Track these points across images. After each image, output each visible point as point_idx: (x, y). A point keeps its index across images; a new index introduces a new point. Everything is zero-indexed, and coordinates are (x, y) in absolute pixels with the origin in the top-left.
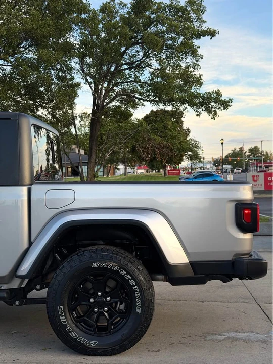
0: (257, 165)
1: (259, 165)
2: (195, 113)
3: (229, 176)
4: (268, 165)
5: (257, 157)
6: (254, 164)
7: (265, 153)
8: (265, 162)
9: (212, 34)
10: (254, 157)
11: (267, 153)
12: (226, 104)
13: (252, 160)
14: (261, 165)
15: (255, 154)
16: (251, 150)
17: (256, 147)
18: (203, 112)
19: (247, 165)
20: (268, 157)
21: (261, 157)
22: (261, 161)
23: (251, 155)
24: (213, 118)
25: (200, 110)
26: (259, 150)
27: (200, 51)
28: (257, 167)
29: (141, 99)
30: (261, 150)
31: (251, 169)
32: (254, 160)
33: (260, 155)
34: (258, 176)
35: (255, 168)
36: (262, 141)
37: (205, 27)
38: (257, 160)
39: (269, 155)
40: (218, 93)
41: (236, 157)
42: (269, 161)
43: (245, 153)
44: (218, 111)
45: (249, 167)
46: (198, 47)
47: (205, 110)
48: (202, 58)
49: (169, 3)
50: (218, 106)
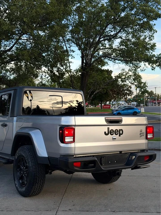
0: (153, 102)
1: (154, 102)
3: (142, 109)
4: (159, 102)
5: (152, 97)
6: (151, 101)
7: (157, 95)
8: (158, 100)
10: (151, 97)
11: (158, 95)
13: (149, 99)
14: (155, 102)
15: (151, 96)
16: (149, 93)
17: (151, 91)
20: (159, 97)
22: (155, 100)
23: (149, 96)
26: (153, 93)
28: (153, 103)
30: (154, 93)
31: (149, 104)
32: (151, 99)
33: (154, 96)
35: (152, 104)
36: (155, 88)
38: (153, 99)
39: (160, 96)
41: (140, 97)
43: (145, 95)
45: (148, 103)
46: (155, 25)
47: (158, 66)
48: (156, 32)
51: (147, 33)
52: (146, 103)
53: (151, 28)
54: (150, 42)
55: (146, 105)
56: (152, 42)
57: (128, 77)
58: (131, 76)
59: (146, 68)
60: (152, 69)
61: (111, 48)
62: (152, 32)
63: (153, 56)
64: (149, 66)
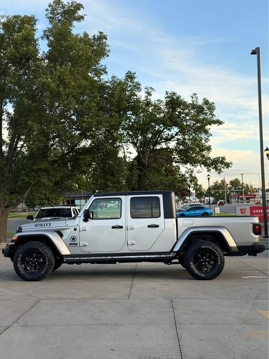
0: (238, 197)
1: (240, 197)
2: (207, 170)
3: (216, 208)
4: (248, 197)
5: (238, 189)
6: (236, 196)
7: (245, 186)
8: (246, 194)
9: (219, 122)
10: (235, 189)
11: (247, 185)
12: (228, 165)
13: (233, 192)
14: (242, 197)
15: (236, 187)
16: (232, 183)
17: (236, 180)
18: (212, 169)
19: (229, 197)
20: (248, 189)
21: (242, 189)
22: (241, 193)
23: (232, 187)
24: (219, 173)
25: (210, 168)
26: (239, 182)
27: (210, 131)
28: (238, 199)
31: (233, 200)
32: (235, 192)
33: (240, 187)
34: (245, 209)
35: (237, 200)
36: (242, 174)
37: (215, 119)
38: (238, 192)
39: (249, 187)
40: (223, 158)
41: (218, 190)
42: (249, 193)
43: (226, 186)
44: (222, 169)
45: (231, 198)
46: (209, 129)
48: (211, 135)
49: (191, 102)
50: (223, 166)
51: (203, 136)
52: (228, 198)
53: (206, 132)
54: (205, 144)
55: (228, 202)
56: (207, 144)
59: (202, 170)
62: (208, 135)
63: (209, 158)
64: (205, 169)
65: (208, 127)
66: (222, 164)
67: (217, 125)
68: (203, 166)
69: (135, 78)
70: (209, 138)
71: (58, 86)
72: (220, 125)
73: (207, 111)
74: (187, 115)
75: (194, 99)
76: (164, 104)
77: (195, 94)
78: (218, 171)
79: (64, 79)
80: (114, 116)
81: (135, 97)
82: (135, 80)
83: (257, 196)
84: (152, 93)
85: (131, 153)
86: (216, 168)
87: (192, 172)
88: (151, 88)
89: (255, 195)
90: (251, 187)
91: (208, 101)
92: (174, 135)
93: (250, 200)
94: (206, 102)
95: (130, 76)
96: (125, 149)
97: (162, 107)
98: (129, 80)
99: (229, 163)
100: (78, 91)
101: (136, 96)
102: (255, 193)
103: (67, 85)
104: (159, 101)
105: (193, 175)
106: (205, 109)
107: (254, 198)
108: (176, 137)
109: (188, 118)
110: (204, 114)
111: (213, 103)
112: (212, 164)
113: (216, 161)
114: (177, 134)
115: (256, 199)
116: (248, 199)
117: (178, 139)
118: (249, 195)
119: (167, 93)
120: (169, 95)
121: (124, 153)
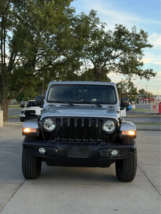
1: (145, 100)
2: (140, 78)
3: (133, 106)
6: (142, 99)
7: (148, 93)
8: (148, 98)
9: (150, 46)
11: (149, 93)
12: (154, 75)
13: (140, 96)
14: (146, 100)
15: (142, 94)
16: (140, 91)
17: (143, 90)
21: (146, 95)
22: (146, 97)
23: (140, 94)
24: (148, 80)
25: (142, 77)
26: (144, 91)
28: (144, 101)
29: (118, 72)
30: (146, 91)
31: (140, 102)
32: (142, 97)
33: (145, 94)
34: (156, 106)
35: (143, 101)
36: (147, 86)
37: (147, 43)
38: (144, 97)
39: (150, 94)
41: (132, 95)
42: (150, 98)
44: (150, 77)
45: (139, 100)
46: (143, 51)
47: (144, 77)
48: (144, 55)
49: (132, 32)
50: (151, 75)
51: (138, 55)
52: (137, 100)
53: (140, 53)
54: (139, 61)
55: (137, 102)
56: (141, 61)
57: (125, 84)
58: (127, 83)
59: (137, 78)
60: (140, 79)
61: (114, 64)
62: (141, 55)
63: (142, 70)
64: (139, 77)
65: (142, 49)
66: (150, 74)
67: (148, 48)
68: (137, 75)
69: (96, 14)
70: (142, 57)
71: (45, 17)
72: (151, 48)
73: (143, 38)
74: (129, 40)
75: (134, 30)
76: (113, 33)
77: (135, 27)
78: (147, 79)
79: (49, 12)
80: (82, 39)
81: (96, 28)
82: (96, 16)
83: (155, 100)
84: (105, 27)
85: (90, 66)
86: (146, 77)
87: (130, 79)
88: (105, 23)
89: (154, 99)
90: (151, 94)
91: (143, 31)
92: (119, 54)
93: (151, 101)
94: (142, 32)
95: (93, 13)
96: (86, 63)
97: (111, 36)
98: (92, 16)
99: (155, 74)
100: (58, 21)
101: (97, 26)
102: (154, 98)
103: (51, 16)
104: (109, 31)
105: (131, 81)
106: (141, 37)
107: (153, 100)
108: (121, 55)
109: (129, 43)
110: (140, 40)
111: (147, 33)
112: (144, 74)
113: (146, 72)
114: (121, 54)
115: (154, 101)
116: (149, 101)
117: (121, 58)
118: (150, 99)
119: (116, 25)
120: (117, 26)
121: (86, 65)
